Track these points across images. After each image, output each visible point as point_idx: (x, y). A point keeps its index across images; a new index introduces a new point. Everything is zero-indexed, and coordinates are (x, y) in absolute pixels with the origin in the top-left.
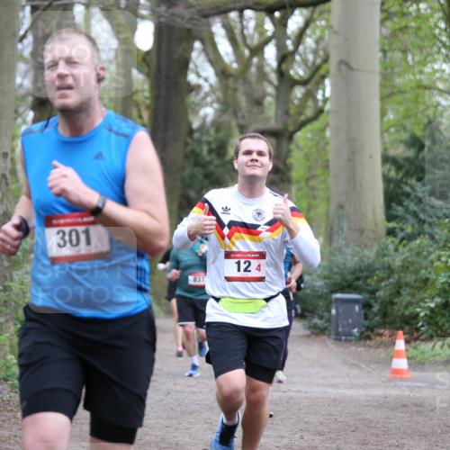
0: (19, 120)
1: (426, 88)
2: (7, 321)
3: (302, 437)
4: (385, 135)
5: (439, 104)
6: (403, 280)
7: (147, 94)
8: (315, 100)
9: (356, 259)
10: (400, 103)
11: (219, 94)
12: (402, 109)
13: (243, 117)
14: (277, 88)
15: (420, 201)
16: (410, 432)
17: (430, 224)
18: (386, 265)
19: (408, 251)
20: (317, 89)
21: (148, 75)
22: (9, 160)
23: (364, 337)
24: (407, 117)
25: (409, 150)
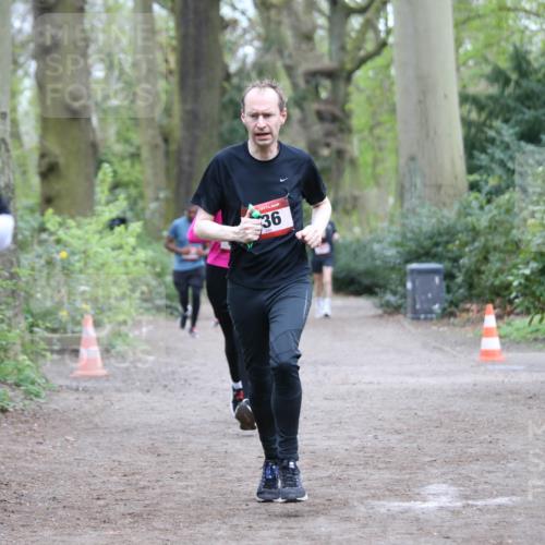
0: (20, 72)
1: (509, 10)
2: (16, 315)
3: (376, 437)
4: (462, 69)
5: (526, 28)
6: (491, 244)
7: (172, 33)
8: (377, 31)
9: (434, 220)
10: (479, 30)
11: (261, 30)
12: (481, 36)
13: (290, 56)
14: (330, 19)
15: (507, 147)
16: (505, 424)
17: (521, 174)
18: (471, 227)
19: (496, 208)
20: (378, 18)
21: (172, 10)
22: (8, 122)
23: (447, 314)
24: (488, 45)
25: (492, 85)
